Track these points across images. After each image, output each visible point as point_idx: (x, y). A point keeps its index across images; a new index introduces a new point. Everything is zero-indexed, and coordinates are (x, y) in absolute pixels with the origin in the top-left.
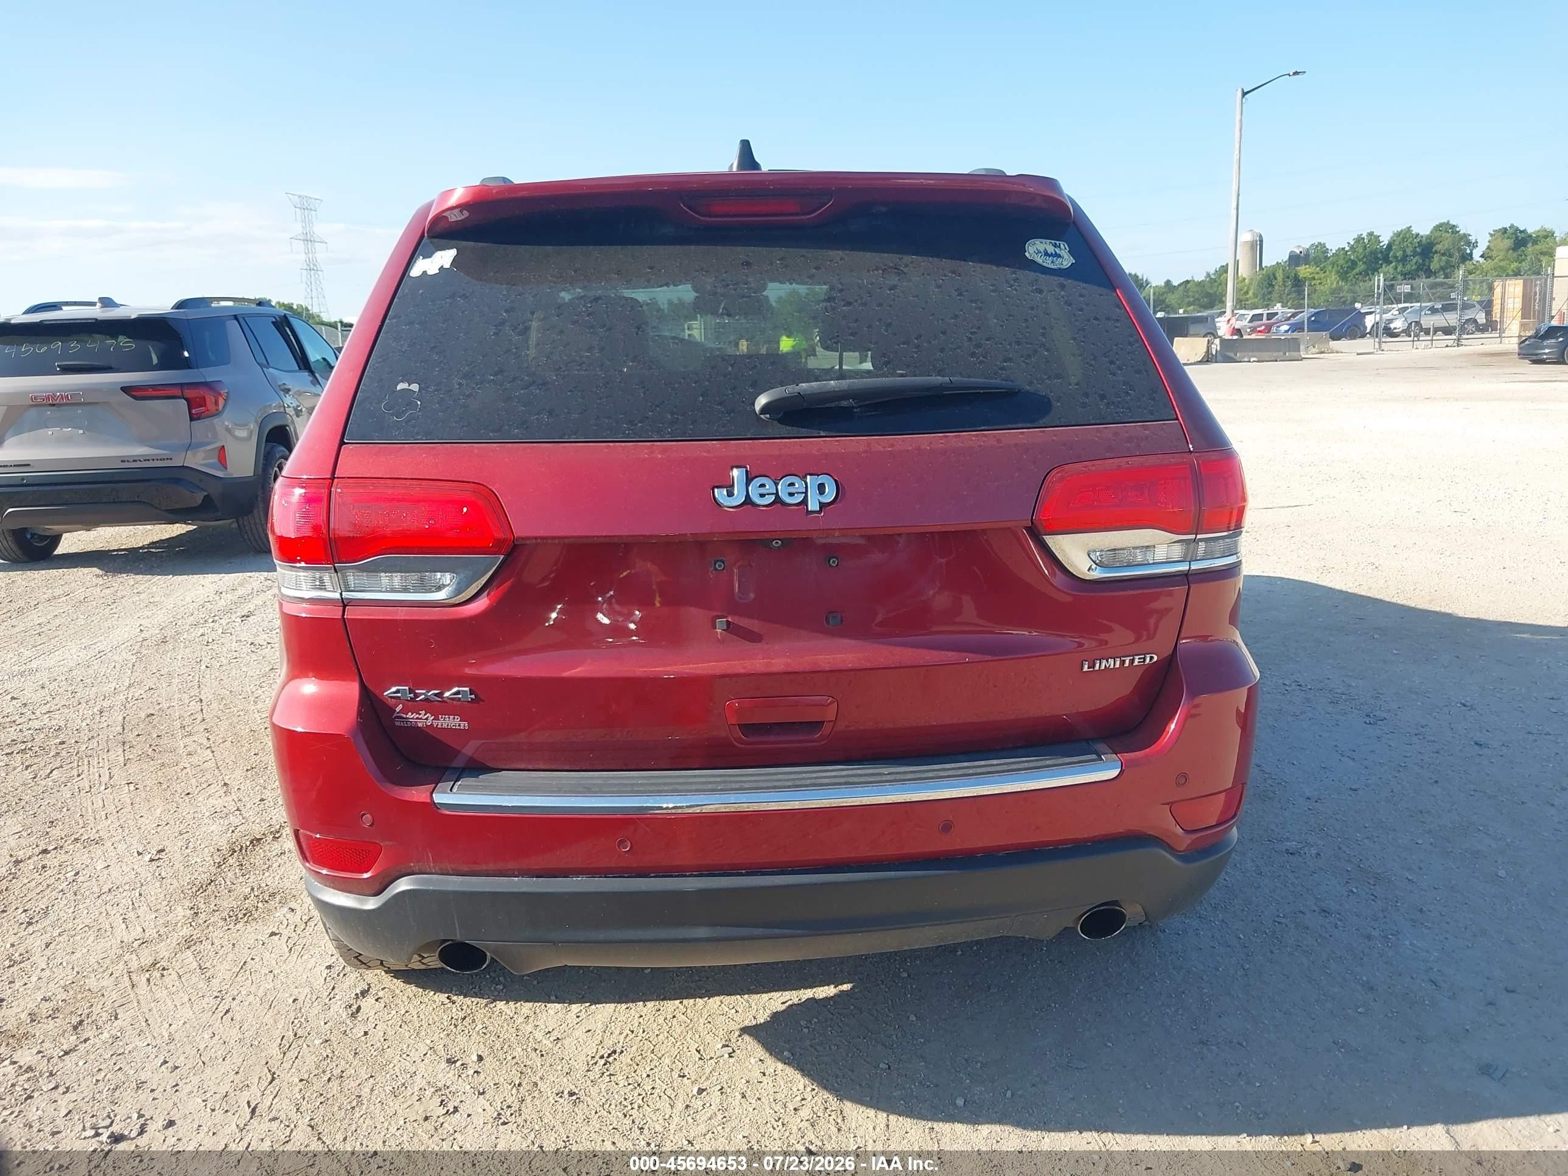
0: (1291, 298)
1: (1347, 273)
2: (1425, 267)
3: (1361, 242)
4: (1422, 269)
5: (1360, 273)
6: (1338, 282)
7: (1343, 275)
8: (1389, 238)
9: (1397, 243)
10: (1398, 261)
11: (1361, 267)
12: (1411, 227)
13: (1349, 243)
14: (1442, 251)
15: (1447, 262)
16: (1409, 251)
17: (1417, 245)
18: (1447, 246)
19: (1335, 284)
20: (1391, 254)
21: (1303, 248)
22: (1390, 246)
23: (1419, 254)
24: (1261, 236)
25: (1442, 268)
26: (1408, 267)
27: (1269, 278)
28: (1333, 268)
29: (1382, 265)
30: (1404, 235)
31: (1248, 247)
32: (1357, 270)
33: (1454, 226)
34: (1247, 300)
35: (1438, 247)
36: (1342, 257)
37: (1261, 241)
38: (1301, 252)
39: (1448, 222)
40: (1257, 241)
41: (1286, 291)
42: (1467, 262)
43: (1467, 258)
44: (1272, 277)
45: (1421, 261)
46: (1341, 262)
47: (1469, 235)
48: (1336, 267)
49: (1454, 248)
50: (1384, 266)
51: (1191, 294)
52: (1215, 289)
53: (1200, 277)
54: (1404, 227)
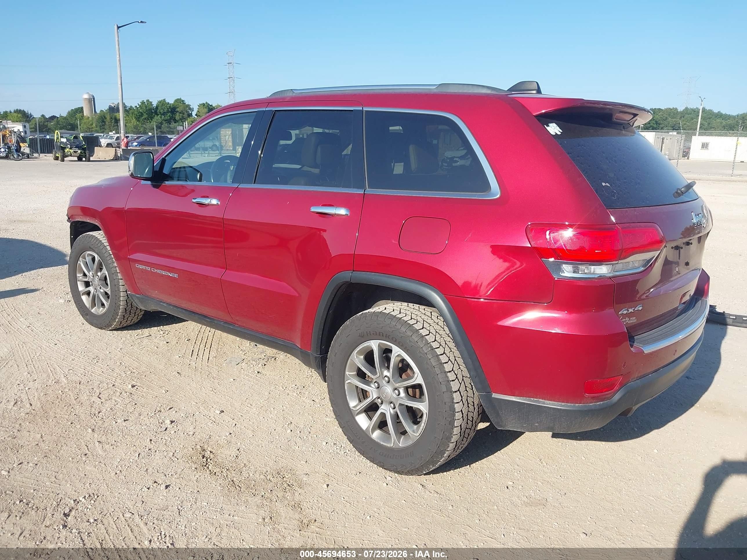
0: (115, 129)
1: (139, 118)
2: (173, 118)
3: (144, 104)
4: (172, 119)
5: (145, 119)
6: (136, 123)
7: (138, 119)
8: (156, 103)
9: (160, 106)
10: (162, 115)
11: (145, 116)
12: (165, 99)
13: (138, 104)
14: (180, 112)
15: (183, 117)
16: (166, 110)
17: (169, 108)
18: (181, 109)
19: (135, 123)
20: (158, 111)
21: (115, 104)
22: (157, 107)
23: (170, 112)
24: (93, 96)
25: (181, 119)
26: (166, 118)
27: (102, 118)
28: (132, 115)
29: (154, 115)
30: (163, 103)
31: (87, 102)
32: (143, 117)
33: (183, 100)
34: (92, 128)
35: (178, 109)
36: (136, 110)
37: (94, 99)
38: (114, 106)
39: (181, 98)
40: (91, 99)
41: (112, 125)
42: (191, 117)
43: (190, 115)
44: (103, 117)
45: (171, 115)
46: (136, 113)
47: (190, 105)
48: (134, 115)
49: (184, 110)
50: (155, 116)
51: (61, 123)
52: (74, 121)
53: (64, 114)
54: (162, 99)
